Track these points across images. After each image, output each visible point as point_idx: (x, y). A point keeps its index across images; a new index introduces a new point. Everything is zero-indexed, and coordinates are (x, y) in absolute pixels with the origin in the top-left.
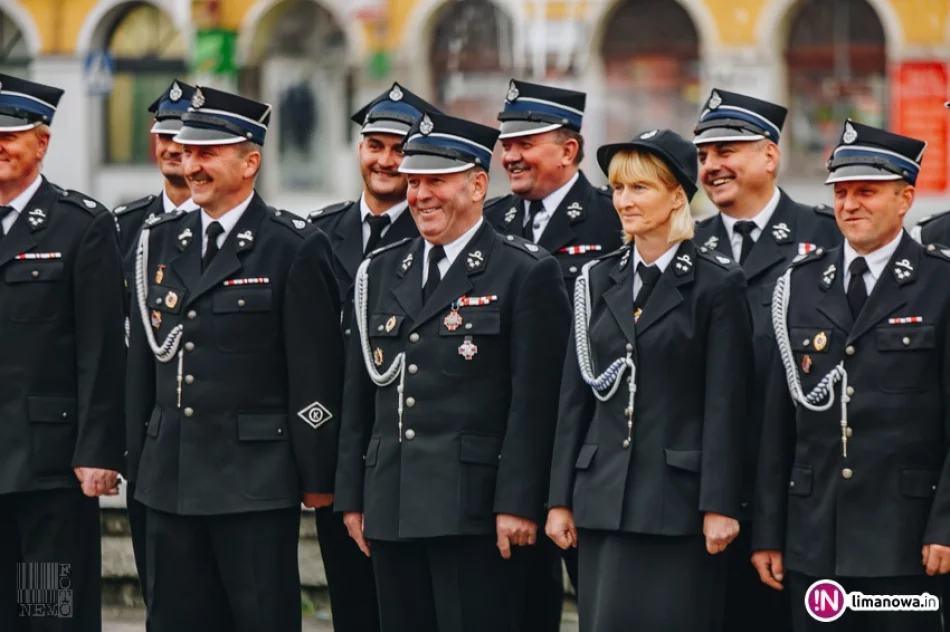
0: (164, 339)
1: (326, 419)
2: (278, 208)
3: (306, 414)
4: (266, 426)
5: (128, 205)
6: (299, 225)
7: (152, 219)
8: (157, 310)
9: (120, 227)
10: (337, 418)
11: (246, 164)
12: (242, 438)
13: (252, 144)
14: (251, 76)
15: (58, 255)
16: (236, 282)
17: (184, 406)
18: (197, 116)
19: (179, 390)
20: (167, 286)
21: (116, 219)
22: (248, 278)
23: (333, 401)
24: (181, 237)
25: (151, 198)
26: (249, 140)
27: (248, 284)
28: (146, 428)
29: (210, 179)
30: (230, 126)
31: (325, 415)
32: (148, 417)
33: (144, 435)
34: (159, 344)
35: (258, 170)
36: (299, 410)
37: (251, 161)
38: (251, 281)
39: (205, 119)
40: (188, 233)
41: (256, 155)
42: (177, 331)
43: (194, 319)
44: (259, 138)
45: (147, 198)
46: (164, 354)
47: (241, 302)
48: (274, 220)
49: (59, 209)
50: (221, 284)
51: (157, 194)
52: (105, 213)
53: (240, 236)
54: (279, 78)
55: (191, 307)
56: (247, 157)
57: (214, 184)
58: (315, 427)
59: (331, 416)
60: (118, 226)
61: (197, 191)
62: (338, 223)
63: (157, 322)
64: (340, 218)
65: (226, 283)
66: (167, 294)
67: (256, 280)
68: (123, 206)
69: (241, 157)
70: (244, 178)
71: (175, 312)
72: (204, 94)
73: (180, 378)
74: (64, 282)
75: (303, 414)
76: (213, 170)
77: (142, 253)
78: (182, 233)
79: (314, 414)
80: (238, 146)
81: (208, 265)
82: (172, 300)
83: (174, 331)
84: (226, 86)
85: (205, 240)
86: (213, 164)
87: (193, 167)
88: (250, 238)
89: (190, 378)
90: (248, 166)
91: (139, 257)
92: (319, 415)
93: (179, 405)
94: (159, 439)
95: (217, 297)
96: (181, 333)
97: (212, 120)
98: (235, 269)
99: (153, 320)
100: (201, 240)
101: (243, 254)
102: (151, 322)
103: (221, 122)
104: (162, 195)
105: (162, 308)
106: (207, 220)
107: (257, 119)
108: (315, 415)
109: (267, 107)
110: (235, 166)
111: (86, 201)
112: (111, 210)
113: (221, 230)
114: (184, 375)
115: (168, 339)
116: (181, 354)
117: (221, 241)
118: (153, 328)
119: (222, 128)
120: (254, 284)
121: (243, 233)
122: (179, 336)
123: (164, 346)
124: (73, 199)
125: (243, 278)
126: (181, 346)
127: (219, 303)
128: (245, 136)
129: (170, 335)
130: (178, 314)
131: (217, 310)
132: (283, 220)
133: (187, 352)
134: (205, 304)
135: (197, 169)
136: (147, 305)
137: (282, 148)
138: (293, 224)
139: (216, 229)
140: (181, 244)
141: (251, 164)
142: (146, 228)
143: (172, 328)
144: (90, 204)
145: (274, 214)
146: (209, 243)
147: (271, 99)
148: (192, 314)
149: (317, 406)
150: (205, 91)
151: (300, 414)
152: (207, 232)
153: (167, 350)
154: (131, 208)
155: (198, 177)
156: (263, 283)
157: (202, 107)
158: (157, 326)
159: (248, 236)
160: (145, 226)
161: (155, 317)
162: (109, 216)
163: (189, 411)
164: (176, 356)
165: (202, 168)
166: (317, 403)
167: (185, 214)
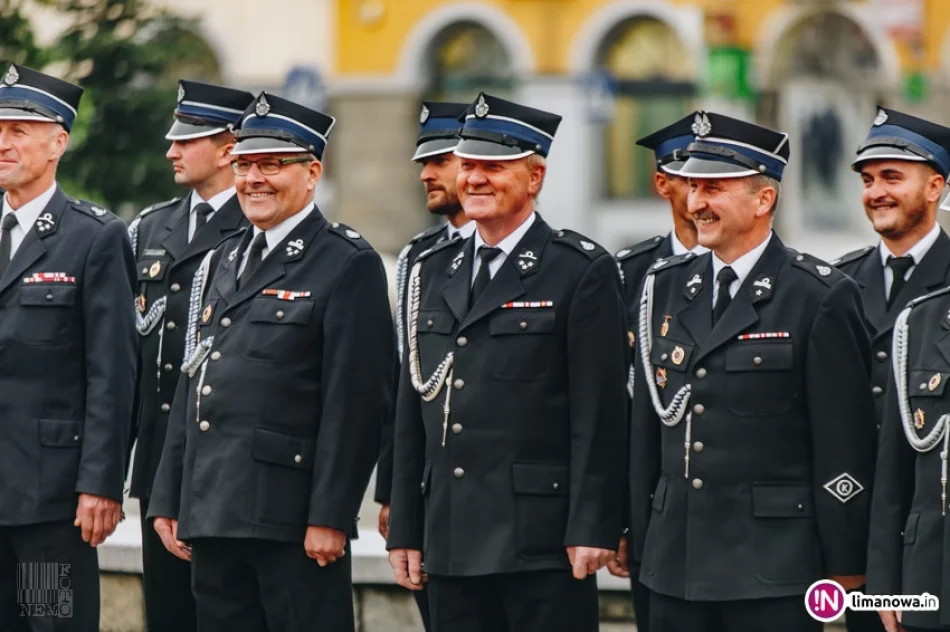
0: (670, 401)
1: (856, 492)
2: (801, 251)
3: (833, 487)
4: (786, 499)
5: (632, 248)
6: (824, 271)
7: (660, 264)
8: (662, 368)
9: (624, 274)
10: (869, 490)
11: (758, 201)
12: (757, 514)
13: (765, 178)
14: (768, 101)
15: (550, 304)
16: (751, 336)
17: (693, 476)
18: (701, 145)
19: (687, 458)
20: (673, 340)
21: (619, 265)
22: (765, 332)
23: (864, 472)
24: (690, 284)
25: (658, 239)
26: (762, 174)
27: (766, 338)
28: (651, 501)
29: (717, 218)
30: (738, 157)
31: (856, 488)
32: (653, 488)
33: (649, 509)
34: (665, 407)
35: (773, 208)
36: (825, 483)
37: (764, 198)
38: (769, 335)
39: (711, 150)
40: (697, 280)
41: (770, 191)
42: (685, 391)
43: (705, 377)
44: (775, 172)
45: (652, 240)
46: (670, 417)
47: (757, 359)
48: (795, 266)
49: (553, 251)
50: (735, 338)
51: (665, 235)
52: (603, 257)
53: (757, 283)
54: (800, 102)
55: (700, 365)
56: (760, 193)
57: (722, 223)
58: (844, 501)
59: (862, 488)
60: (621, 272)
61: (704, 231)
62: (859, 269)
63: (662, 381)
64: (863, 264)
65: (741, 337)
66: (674, 349)
67: (775, 335)
68: (626, 249)
69: (753, 193)
70: (756, 217)
71: (683, 368)
72: (710, 121)
73: (687, 445)
74: (556, 335)
75: (830, 487)
76: (720, 207)
77: (646, 302)
78: (691, 279)
79: (842, 487)
80: (749, 180)
81: (719, 317)
82: (678, 355)
83: (681, 392)
84: (740, 113)
85: (716, 287)
86: (719, 201)
87: (698, 203)
88: (769, 286)
89: (699, 445)
90: (761, 203)
91: (643, 306)
92: (848, 488)
93: (687, 476)
94: (664, 514)
95: (730, 352)
96: (689, 394)
97: (719, 150)
98: (752, 322)
99: (658, 378)
100: (712, 288)
101: (760, 304)
102: (655, 381)
103: (728, 152)
104: (670, 236)
105: (667, 365)
106: (718, 265)
107: (772, 151)
108: (844, 487)
109: (783, 136)
110: (746, 203)
111: (583, 243)
112: (613, 254)
113: (735, 277)
114: (692, 441)
115: (675, 401)
116: (689, 417)
117: (734, 289)
118: (658, 388)
119: (730, 159)
120: (771, 338)
121: (760, 280)
122: (686, 398)
123: (670, 408)
124: (567, 240)
125: (760, 333)
126: (689, 408)
127: (733, 360)
128: (757, 168)
129: (677, 396)
130: (685, 372)
131: (729, 368)
132: (806, 266)
133: (695, 415)
134: (717, 361)
135: (702, 205)
136: (651, 360)
137: (805, 183)
138: (817, 271)
139: (729, 276)
140: (689, 292)
141: (765, 201)
142: (651, 274)
143: (679, 388)
144: (588, 247)
145: (795, 258)
146: (720, 290)
147: (791, 129)
148: (702, 372)
149: (845, 478)
150: (712, 117)
151: (826, 486)
152: (718, 278)
153: (674, 413)
154: (636, 252)
155: (703, 216)
156: (783, 338)
157: (707, 136)
158: (663, 385)
159: (766, 283)
160: (650, 271)
161: (660, 375)
162: (610, 261)
163: (697, 482)
164: (683, 420)
165: (708, 206)
166: (845, 474)
167: (695, 257)
